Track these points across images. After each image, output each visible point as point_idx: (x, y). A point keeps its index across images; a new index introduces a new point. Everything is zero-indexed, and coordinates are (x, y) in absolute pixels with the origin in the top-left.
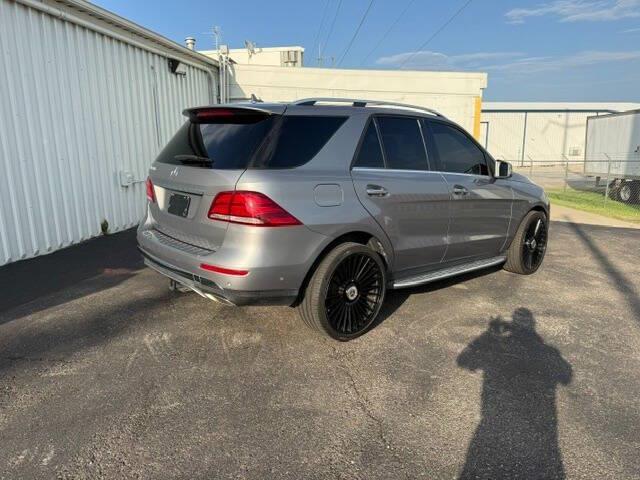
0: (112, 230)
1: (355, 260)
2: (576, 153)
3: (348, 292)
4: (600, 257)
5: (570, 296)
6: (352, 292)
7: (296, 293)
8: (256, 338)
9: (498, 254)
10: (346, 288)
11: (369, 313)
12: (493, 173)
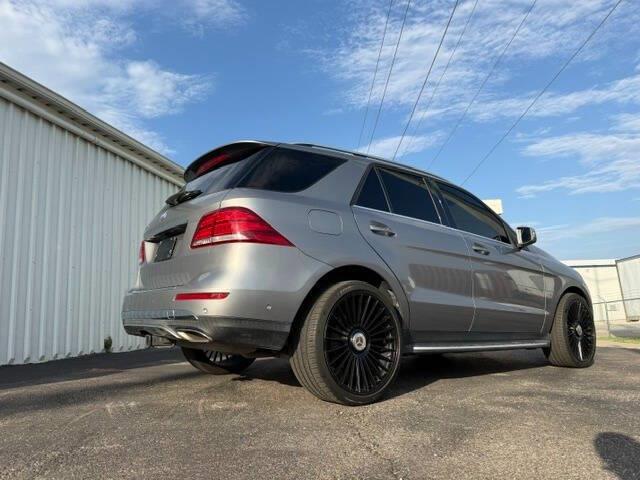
0: (115, 349)
1: (360, 301)
3: (354, 339)
6: (359, 341)
7: (287, 329)
9: (539, 336)
10: (351, 334)
11: (384, 373)
12: (515, 242)
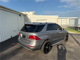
0: (12, 37)
2: (68, 23)
4: (74, 38)
5: (72, 45)
6: (47, 47)
8: (35, 54)
11: (49, 50)
